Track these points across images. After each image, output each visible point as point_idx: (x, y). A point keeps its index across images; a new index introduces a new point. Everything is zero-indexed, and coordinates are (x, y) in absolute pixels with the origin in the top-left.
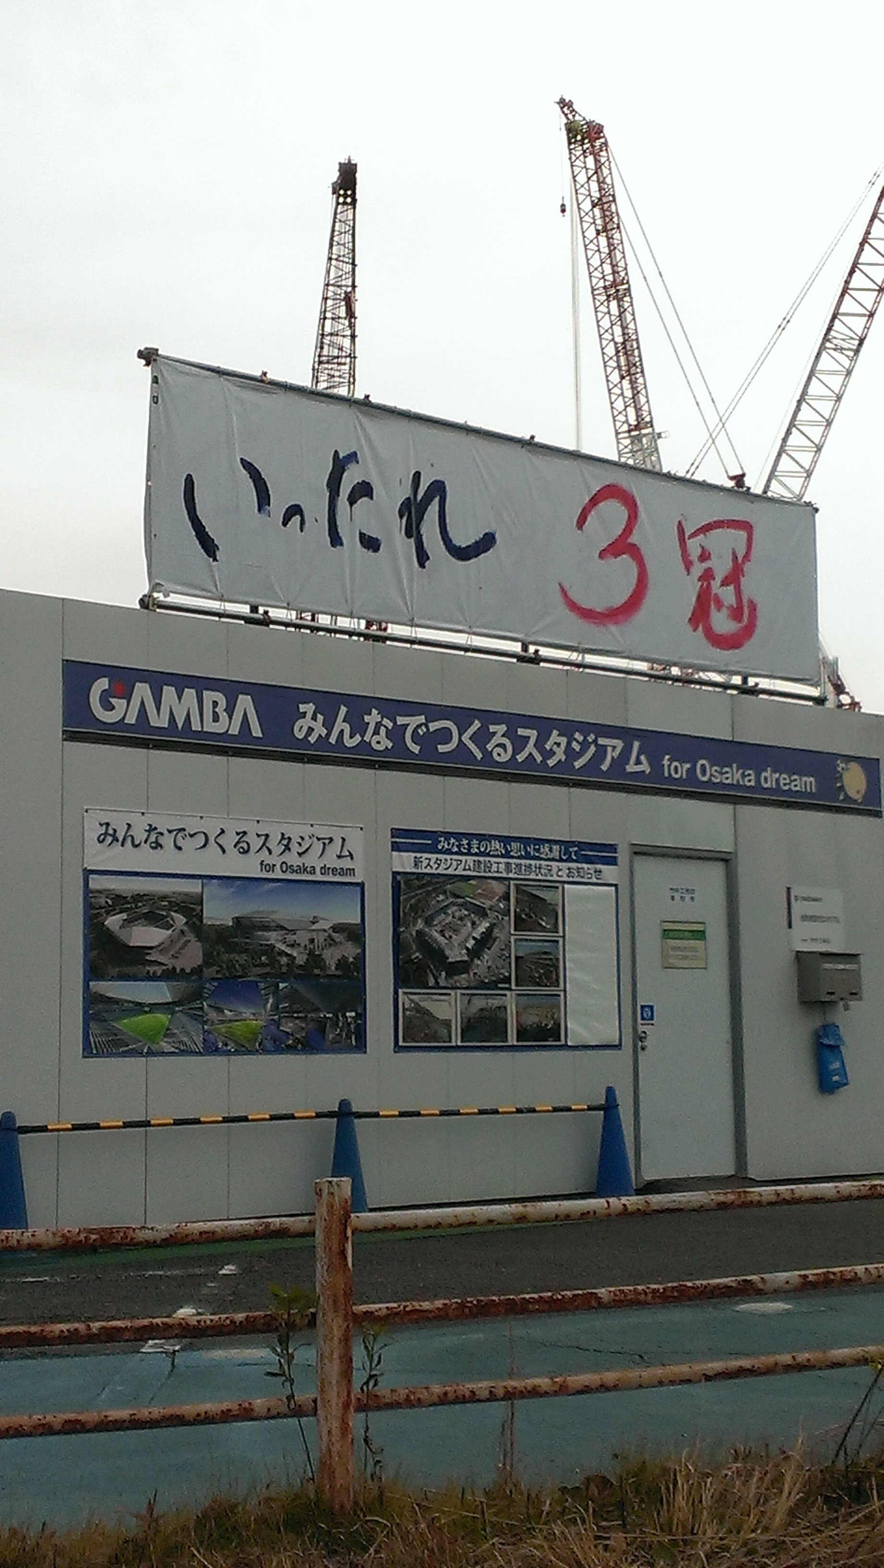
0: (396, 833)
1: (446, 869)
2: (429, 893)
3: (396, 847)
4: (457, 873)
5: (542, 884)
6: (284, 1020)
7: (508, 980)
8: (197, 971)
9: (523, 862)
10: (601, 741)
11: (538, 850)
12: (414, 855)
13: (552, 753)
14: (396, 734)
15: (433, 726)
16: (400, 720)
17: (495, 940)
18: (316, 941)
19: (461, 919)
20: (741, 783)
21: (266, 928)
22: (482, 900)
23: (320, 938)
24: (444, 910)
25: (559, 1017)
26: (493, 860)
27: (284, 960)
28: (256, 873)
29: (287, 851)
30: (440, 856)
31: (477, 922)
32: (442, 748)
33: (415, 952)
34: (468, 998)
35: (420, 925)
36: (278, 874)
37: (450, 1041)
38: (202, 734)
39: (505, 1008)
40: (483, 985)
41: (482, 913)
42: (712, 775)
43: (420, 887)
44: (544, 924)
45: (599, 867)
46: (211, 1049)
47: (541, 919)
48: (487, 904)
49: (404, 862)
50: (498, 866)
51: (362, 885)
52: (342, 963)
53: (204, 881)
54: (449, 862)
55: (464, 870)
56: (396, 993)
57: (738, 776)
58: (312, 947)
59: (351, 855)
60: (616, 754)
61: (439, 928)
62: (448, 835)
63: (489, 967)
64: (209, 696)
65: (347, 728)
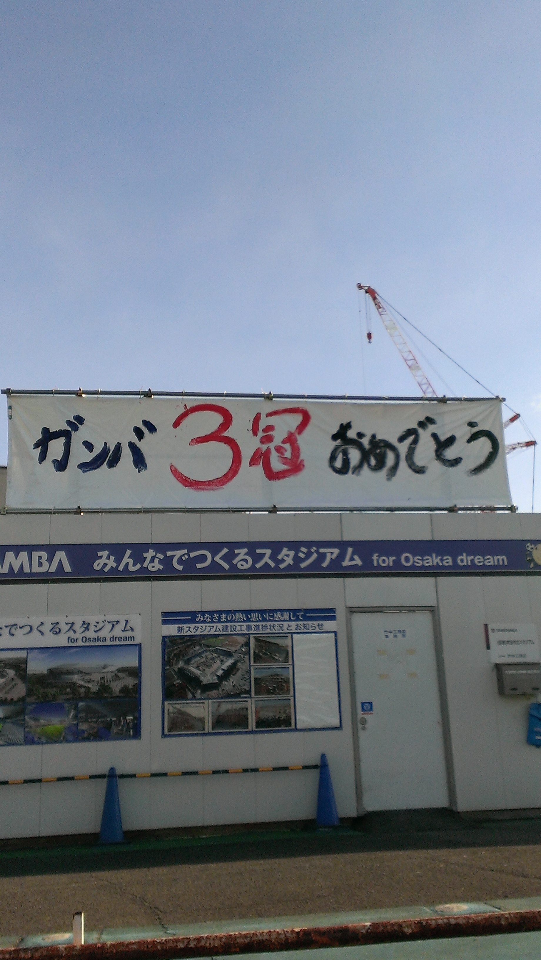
0: (165, 614)
1: (201, 632)
2: (188, 646)
3: (165, 622)
4: (211, 633)
5: (276, 635)
6: (81, 724)
7: (249, 692)
8: (22, 700)
9: (260, 624)
10: (322, 550)
11: (273, 616)
12: (177, 626)
13: (283, 561)
14: (167, 562)
15: (192, 555)
16: (169, 554)
17: (239, 669)
18: (106, 677)
19: (213, 659)
20: (441, 564)
21: (71, 673)
22: (229, 648)
23: (109, 676)
24: (199, 655)
25: (290, 713)
26: (237, 624)
27: (82, 690)
28: (65, 643)
29: (87, 631)
30: (196, 625)
31: (225, 660)
32: (199, 566)
33: (177, 680)
34: (218, 704)
35: (181, 664)
36: (80, 643)
37: (204, 729)
38: (31, 574)
39: (247, 709)
40: (229, 696)
41: (229, 654)
42: (414, 562)
43: (181, 643)
44: (277, 658)
45: (320, 622)
46: (29, 741)
47: (276, 656)
48: (233, 649)
49: (172, 630)
50: (241, 627)
51: (140, 645)
52: (124, 690)
53: (29, 651)
54: (204, 628)
55: (216, 631)
56: (163, 704)
57: (438, 560)
58: (103, 681)
59: (132, 630)
60: (334, 557)
61: (195, 665)
62: (203, 613)
63: (234, 686)
64: (36, 555)
65: (131, 561)
